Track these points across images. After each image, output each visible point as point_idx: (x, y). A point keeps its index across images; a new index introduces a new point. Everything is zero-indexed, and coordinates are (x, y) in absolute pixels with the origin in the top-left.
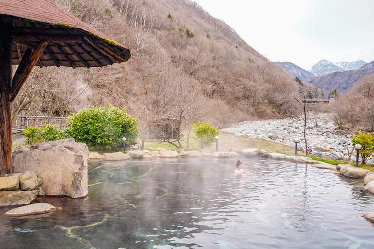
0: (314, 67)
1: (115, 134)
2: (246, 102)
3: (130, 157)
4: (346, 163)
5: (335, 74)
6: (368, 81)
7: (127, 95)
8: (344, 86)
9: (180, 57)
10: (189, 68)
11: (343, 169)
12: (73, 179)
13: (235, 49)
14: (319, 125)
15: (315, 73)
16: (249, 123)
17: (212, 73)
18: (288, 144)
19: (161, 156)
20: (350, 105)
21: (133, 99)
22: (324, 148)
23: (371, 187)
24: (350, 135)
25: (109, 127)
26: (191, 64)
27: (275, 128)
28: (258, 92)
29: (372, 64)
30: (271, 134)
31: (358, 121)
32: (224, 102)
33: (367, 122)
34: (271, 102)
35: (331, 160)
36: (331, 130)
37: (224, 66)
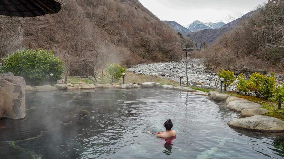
0: (190, 25)
1: (44, 71)
2: (143, 49)
3: (56, 89)
4: (214, 91)
5: (205, 31)
6: (227, 36)
7: (51, 42)
8: (211, 39)
9: (93, 14)
10: (100, 22)
11: (213, 95)
12: (13, 104)
13: (135, 10)
14: (194, 66)
15: (191, 29)
16: (145, 65)
17: (118, 27)
18: (173, 79)
19: (82, 88)
20: (214, 53)
21: (56, 45)
22: (198, 82)
23: (231, 106)
24: (215, 74)
25: (39, 65)
26: (102, 20)
27: (163, 68)
28: (152, 42)
29: (229, 25)
30: (161, 73)
31: (220, 64)
32: (127, 49)
33: (226, 64)
34: (161, 50)
35: (204, 89)
36: (202, 70)
37: (127, 22)
